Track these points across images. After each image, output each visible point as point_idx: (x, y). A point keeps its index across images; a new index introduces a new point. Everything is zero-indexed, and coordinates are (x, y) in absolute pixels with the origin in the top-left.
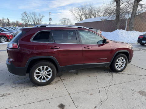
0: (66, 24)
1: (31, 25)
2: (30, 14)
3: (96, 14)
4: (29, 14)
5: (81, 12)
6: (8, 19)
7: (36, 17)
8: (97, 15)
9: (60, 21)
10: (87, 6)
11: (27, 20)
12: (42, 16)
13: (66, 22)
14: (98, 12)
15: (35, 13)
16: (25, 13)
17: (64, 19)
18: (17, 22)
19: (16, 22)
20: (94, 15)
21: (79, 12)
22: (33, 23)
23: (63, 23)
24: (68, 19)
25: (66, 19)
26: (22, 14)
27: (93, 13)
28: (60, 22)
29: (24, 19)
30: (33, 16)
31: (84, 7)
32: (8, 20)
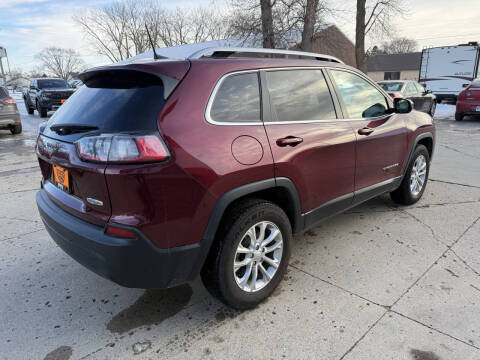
0: (64, 68)
3: (173, 33)
5: (120, 26)
8: (174, 39)
9: (36, 57)
10: (137, 6)
13: (65, 63)
14: (177, 27)
17: (53, 49)
20: (164, 39)
21: (112, 25)
23: (49, 66)
24: (71, 52)
25: (59, 50)
27: (161, 32)
28: (39, 63)
31: (127, 8)
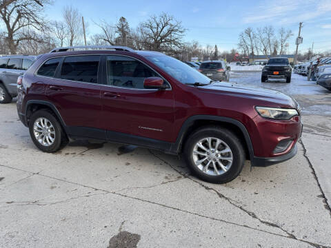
1: (258, 56)
2: (259, 31)
4: (257, 32)
6: (216, 46)
7: (271, 38)
11: (249, 47)
12: (286, 33)
15: (271, 29)
16: (248, 32)
18: (233, 51)
19: (230, 52)
22: (261, 54)
26: (241, 35)
29: (242, 44)
30: (264, 36)
32: (216, 50)
